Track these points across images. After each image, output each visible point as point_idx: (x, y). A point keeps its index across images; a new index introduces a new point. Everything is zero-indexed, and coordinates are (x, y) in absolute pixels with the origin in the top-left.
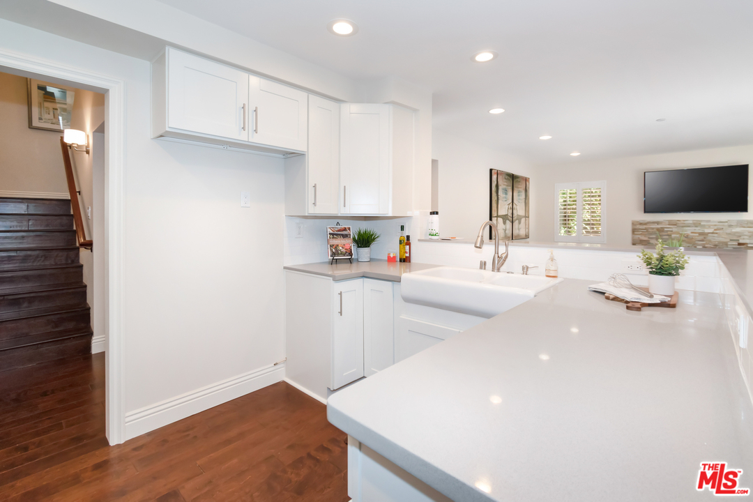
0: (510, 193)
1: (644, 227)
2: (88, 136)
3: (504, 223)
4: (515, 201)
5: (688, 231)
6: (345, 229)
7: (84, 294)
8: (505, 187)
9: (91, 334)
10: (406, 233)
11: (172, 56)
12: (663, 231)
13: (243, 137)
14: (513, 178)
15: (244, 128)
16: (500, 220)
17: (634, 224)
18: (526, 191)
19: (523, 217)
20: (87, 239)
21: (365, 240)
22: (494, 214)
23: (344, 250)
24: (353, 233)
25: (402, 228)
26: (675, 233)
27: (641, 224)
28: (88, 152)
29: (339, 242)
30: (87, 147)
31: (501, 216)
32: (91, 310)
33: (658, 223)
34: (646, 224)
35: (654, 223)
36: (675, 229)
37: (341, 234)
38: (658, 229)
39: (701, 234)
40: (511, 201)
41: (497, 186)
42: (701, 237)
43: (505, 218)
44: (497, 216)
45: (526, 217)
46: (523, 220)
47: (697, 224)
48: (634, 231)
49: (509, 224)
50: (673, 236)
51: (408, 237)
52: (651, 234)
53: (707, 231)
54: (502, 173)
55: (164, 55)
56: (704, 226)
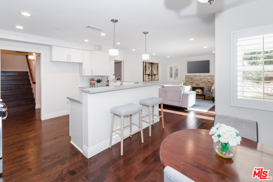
0: (151, 68)
1: (188, 77)
2: (34, 57)
3: (149, 76)
4: (153, 70)
5: (198, 78)
6: (94, 79)
7: (33, 95)
8: (148, 66)
9: (35, 104)
10: (108, 79)
11: (53, 47)
12: (192, 78)
13: (68, 61)
14: (152, 64)
15: (68, 59)
16: (147, 76)
17: (186, 76)
18: (157, 67)
19: (156, 74)
20: (34, 82)
21: (99, 81)
22: (145, 74)
23: (93, 83)
24: (96, 79)
25: (107, 78)
26: (195, 79)
27: (187, 76)
28: (34, 61)
29: (92, 82)
30: (34, 59)
31: (147, 75)
32: (35, 99)
33: (191, 76)
34: (188, 76)
35: (190, 76)
36: (195, 77)
37: (93, 80)
38: (191, 78)
39: (200, 79)
40: (151, 70)
41: (146, 66)
42: (200, 80)
43: (149, 75)
44: (146, 74)
45: (157, 74)
46: (156, 75)
47: (200, 76)
48: (186, 78)
49: (150, 77)
50: (194, 79)
51: (108, 80)
52: (190, 79)
53: (202, 78)
54: (147, 62)
55: (52, 47)
56: (201, 77)
